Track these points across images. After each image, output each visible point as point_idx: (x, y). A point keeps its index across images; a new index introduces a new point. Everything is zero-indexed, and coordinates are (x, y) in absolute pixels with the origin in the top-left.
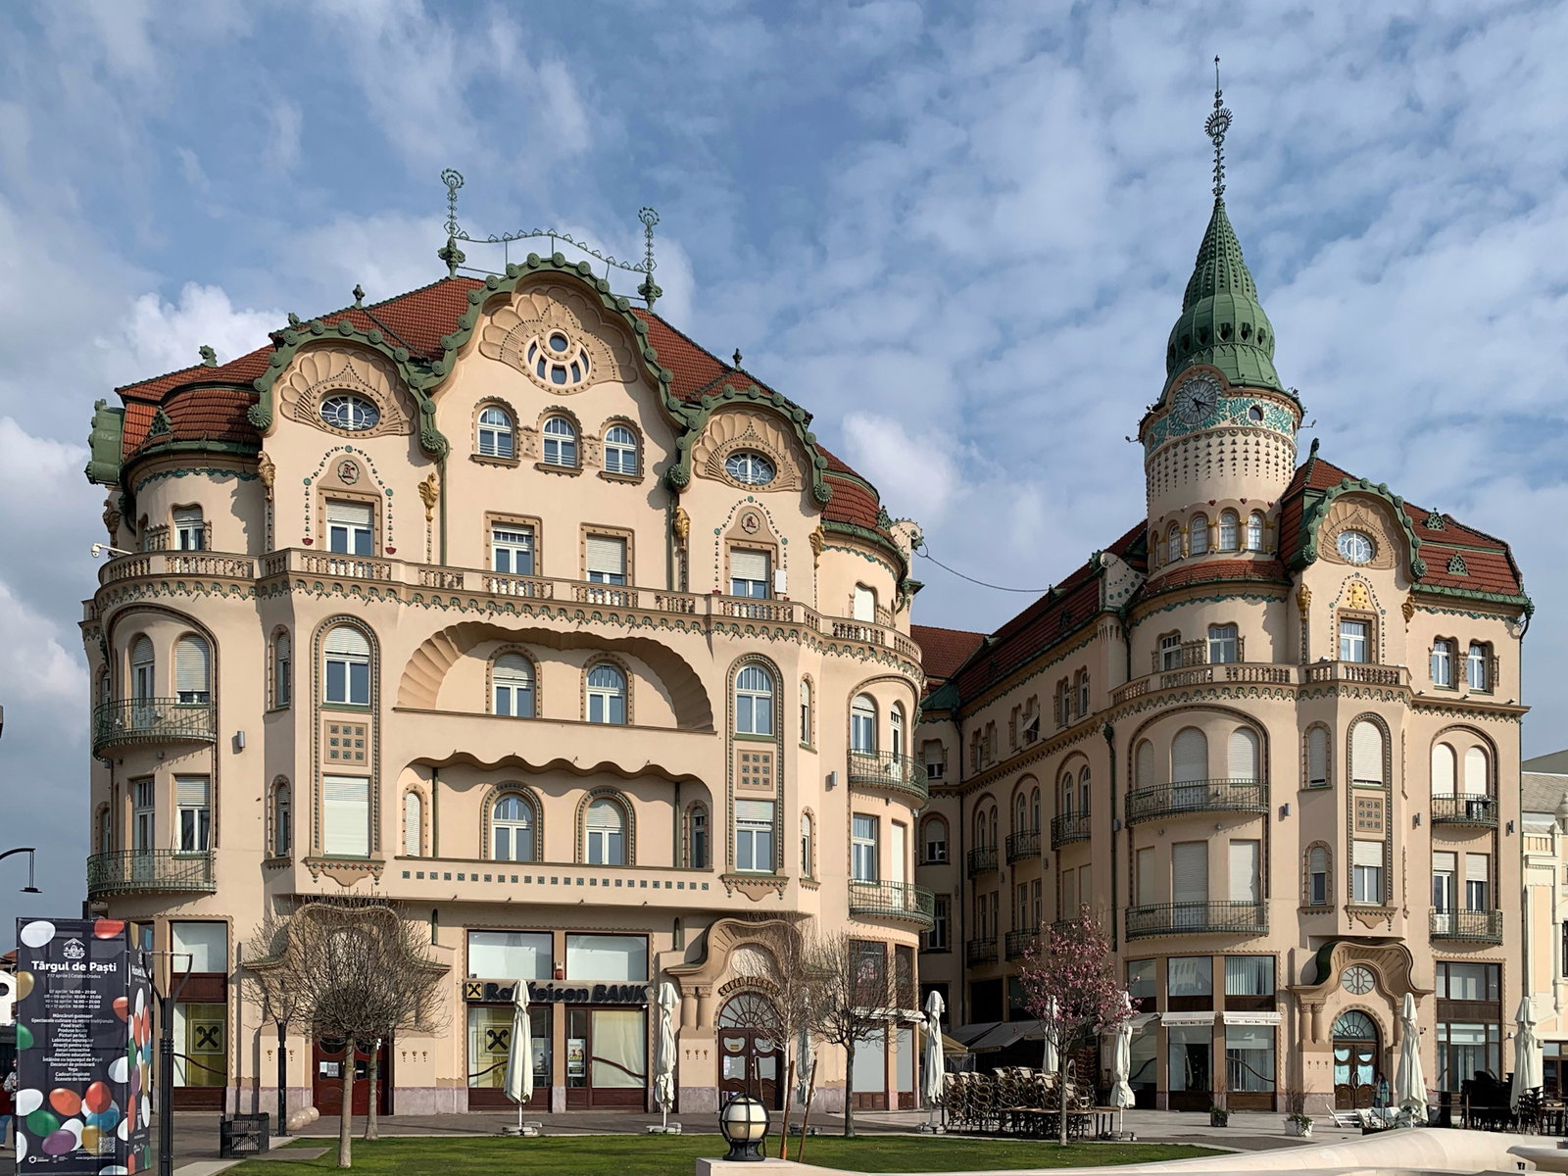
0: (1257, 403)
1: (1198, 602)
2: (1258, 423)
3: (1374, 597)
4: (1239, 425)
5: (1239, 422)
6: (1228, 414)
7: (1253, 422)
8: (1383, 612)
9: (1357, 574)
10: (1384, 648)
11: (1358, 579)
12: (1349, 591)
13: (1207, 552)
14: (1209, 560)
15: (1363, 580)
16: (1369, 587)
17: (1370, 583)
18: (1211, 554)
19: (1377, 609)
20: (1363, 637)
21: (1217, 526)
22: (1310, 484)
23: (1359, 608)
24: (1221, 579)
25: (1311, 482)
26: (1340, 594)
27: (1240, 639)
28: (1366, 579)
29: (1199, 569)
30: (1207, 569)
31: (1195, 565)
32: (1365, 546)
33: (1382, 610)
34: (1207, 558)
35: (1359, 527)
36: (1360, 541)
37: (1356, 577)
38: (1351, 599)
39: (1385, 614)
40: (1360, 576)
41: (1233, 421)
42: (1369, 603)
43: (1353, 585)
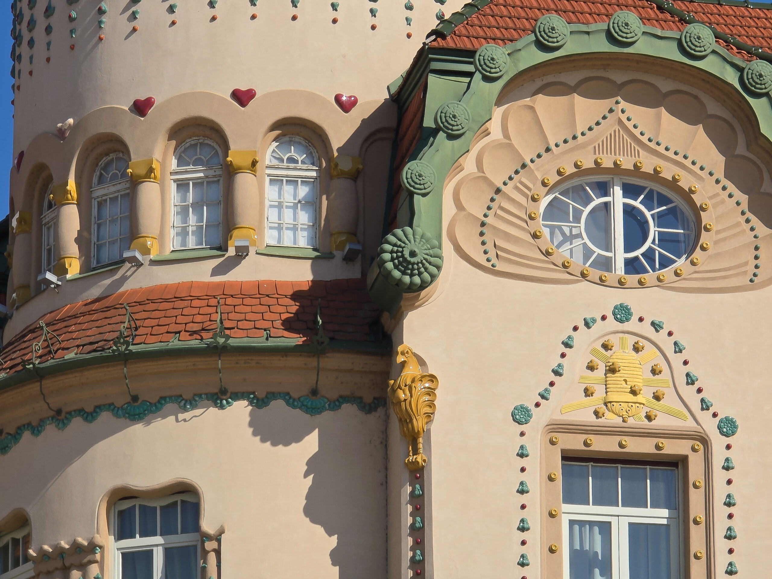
3: (690, 380)
8: (728, 427)
9: (622, 313)
10: (731, 544)
11: (626, 326)
12: (591, 368)
13: (123, 261)
14: (127, 287)
15: (647, 329)
16: (669, 350)
17: (673, 339)
18: (132, 266)
19: (705, 418)
20: (665, 512)
21: (155, 178)
22: (459, 36)
23: (631, 421)
24: (131, 347)
25: (464, 32)
26: (553, 377)
27: (208, 537)
28: (656, 326)
29: (88, 318)
30: (108, 314)
31: (86, 305)
32: (660, 219)
33: (721, 421)
34: (124, 279)
35: (627, 164)
36: (637, 204)
37: (616, 319)
38: (599, 393)
39: (733, 433)
40: (635, 318)
42: (670, 400)
43: (606, 347)
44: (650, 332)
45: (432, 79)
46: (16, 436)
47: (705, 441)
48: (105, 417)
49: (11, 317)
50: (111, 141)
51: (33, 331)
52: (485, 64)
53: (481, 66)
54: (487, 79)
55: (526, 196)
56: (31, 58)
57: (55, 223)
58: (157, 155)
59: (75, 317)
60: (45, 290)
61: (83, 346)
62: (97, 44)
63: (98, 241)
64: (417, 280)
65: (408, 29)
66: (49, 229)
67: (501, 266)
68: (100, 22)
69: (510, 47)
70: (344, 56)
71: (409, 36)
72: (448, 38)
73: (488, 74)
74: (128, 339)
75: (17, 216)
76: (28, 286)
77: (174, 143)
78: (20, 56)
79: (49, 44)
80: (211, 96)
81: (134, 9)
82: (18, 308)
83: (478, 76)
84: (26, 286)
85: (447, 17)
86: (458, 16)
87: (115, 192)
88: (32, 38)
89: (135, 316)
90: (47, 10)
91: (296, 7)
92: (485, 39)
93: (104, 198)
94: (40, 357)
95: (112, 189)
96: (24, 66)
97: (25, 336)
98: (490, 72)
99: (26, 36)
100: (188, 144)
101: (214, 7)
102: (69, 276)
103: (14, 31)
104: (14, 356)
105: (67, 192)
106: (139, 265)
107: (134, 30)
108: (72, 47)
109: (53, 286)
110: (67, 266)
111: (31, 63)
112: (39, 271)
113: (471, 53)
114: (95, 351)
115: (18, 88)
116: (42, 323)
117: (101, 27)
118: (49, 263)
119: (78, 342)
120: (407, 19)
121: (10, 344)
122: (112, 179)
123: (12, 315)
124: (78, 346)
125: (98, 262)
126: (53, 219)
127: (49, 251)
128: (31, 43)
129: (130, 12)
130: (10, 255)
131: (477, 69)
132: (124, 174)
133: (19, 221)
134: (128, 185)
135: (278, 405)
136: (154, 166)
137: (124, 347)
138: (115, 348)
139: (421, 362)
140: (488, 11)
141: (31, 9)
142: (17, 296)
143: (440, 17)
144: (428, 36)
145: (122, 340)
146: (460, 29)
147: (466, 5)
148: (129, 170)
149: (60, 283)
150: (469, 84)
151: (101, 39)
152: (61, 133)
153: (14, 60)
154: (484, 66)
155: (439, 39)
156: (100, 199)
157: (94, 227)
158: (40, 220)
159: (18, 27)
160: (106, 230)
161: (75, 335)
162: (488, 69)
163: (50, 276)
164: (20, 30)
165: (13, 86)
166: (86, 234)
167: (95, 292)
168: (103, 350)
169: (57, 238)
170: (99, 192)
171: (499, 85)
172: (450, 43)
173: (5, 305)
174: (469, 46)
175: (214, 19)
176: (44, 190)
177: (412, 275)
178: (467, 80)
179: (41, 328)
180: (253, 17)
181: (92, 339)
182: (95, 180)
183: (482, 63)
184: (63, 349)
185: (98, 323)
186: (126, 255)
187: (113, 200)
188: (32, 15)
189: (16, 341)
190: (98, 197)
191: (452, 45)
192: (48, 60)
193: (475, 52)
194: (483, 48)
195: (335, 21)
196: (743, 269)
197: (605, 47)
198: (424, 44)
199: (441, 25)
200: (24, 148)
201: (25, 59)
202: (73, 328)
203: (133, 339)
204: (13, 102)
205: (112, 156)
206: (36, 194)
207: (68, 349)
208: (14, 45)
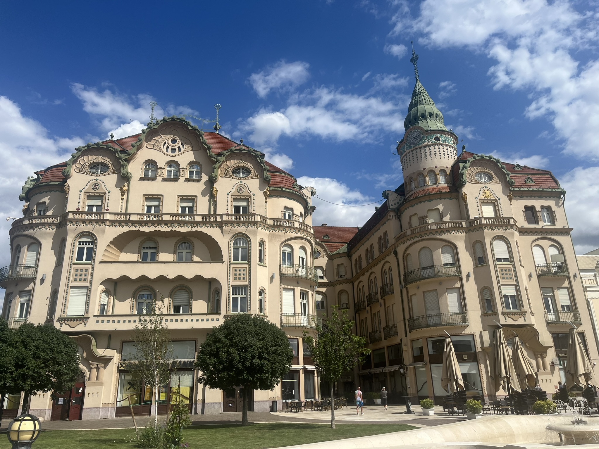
0: (437, 136)
2: (438, 141)
4: (431, 143)
6: (426, 140)
12: (483, 193)
16: (491, 191)
19: (496, 198)
23: (488, 198)
24: (430, 194)
26: (479, 194)
32: (487, 177)
34: (425, 188)
36: (485, 175)
38: (484, 196)
39: (500, 200)
40: (487, 187)
41: (429, 142)
42: (492, 196)
43: (484, 191)
44: (489, 189)
45: (460, 163)
55: (473, 175)
59: (420, 192)
64: (464, 184)
67: (472, 182)
80: (433, 167)
113: (465, 160)
119: (422, 194)
135: (447, 199)
139: (465, 193)
150: (466, 163)
171: (470, 163)
183: (468, 160)
196: (498, 182)
197: (481, 158)
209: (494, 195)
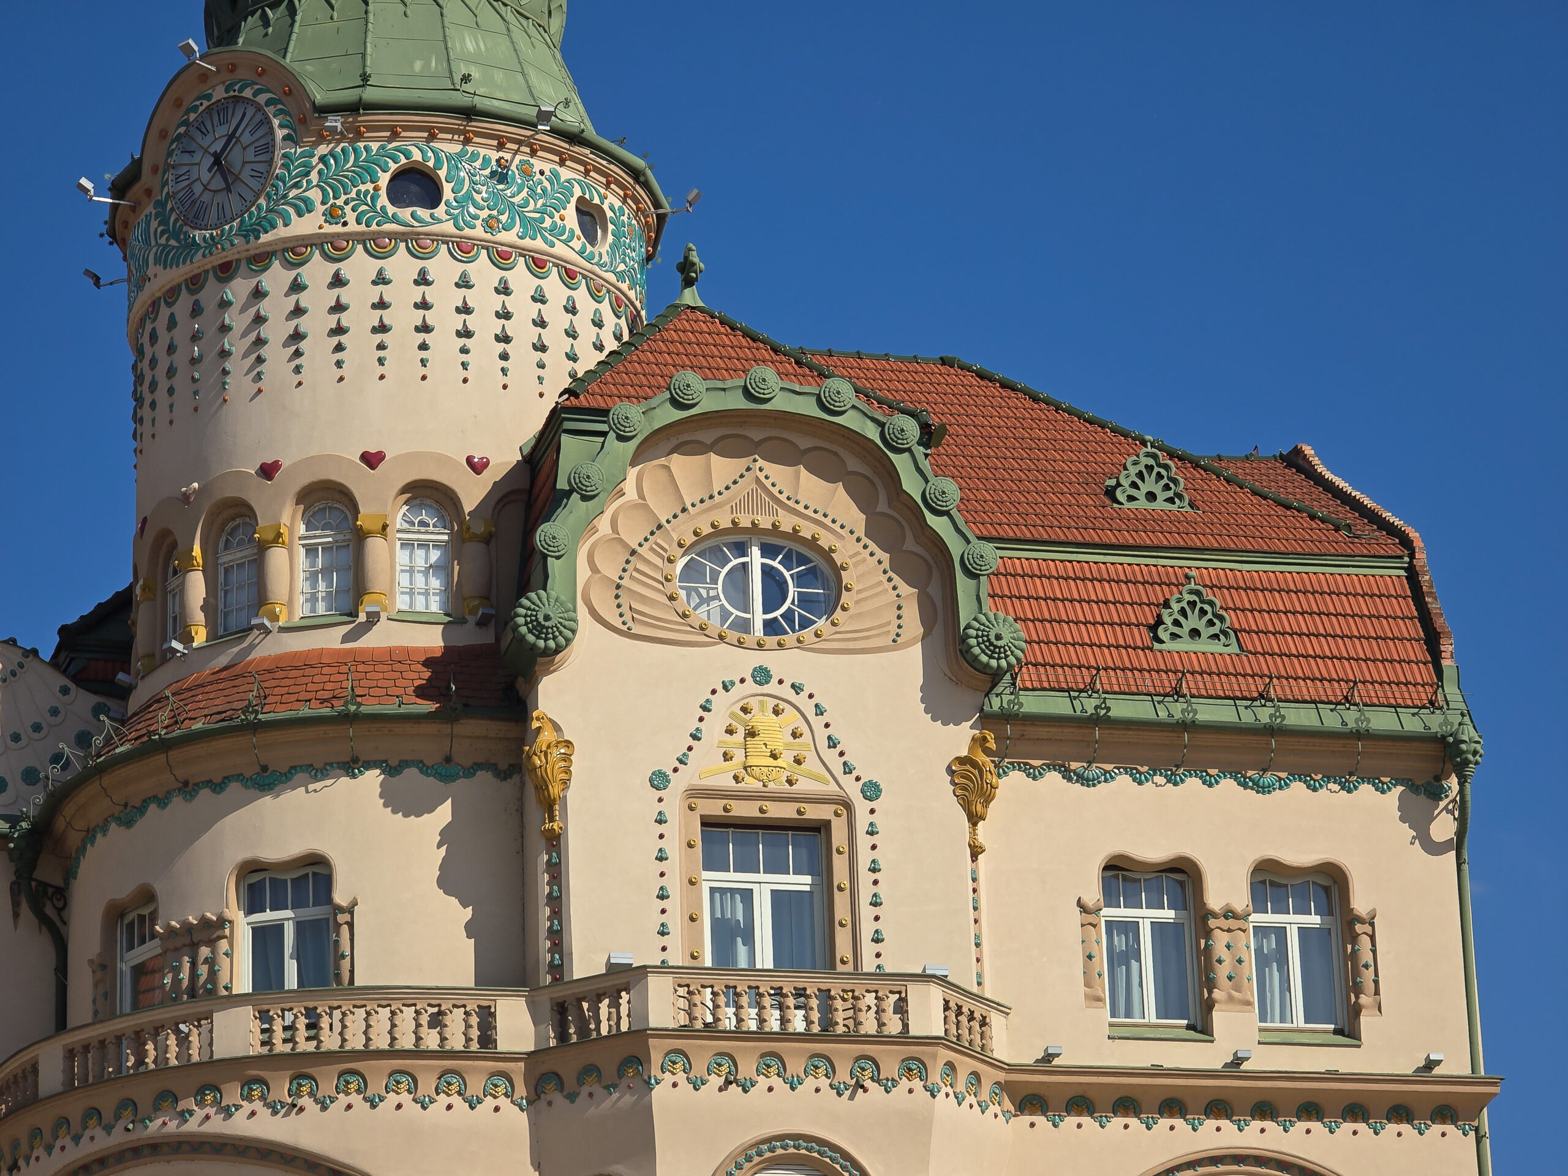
0: (417, 156)
1: (205, 793)
2: (423, 213)
3: (832, 743)
4: (353, 227)
5: (351, 217)
6: (315, 195)
7: (405, 213)
8: (871, 791)
9: (762, 675)
10: (876, 911)
11: (766, 689)
12: (730, 731)
13: (251, 629)
14: (256, 654)
15: (787, 692)
16: (810, 713)
17: (814, 701)
18: (261, 634)
19: (847, 781)
20: (808, 879)
21: (283, 543)
22: (593, 395)
23: (771, 786)
24: (260, 716)
25: (597, 390)
26: (691, 742)
27: (340, 909)
28: (797, 688)
29: (215, 687)
30: (236, 683)
31: (213, 674)
32: (799, 579)
33: (864, 785)
34: (252, 647)
35: (765, 523)
36: (775, 564)
37: (756, 682)
38: (739, 756)
39: (877, 797)
40: (774, 681)
41: (332, 215)
42: (812, 764)
43: (745, 710)
44: (790, 694)
45: (565, 439)
46: (142, 810)
47: (848, 806)
48: (234, 787)
49: (135, 687)
50: (237, 505)
51: (158, 701)
52: (619, 422)
53: (615, 424)
54: (621, 438)
55: (662, 557)
56: (153, 420)
57: (181, 590)
58: (285, 519)
59: (202, 686)
60: (170, 659)
61: (211, 715)
62: (221, 405)
63: (225, 608)
64: (552, 644)
65: (541, 388)
66: (174, 596)
67: (637, 630)
68: (224, 383)
69: (644, 406)
70: (475, 417)
71: (541, 395)
72: (581, 397)
73: (622, 433)
74: (256, 708)
75: (141, 582)
76: (153, 655)
77: (302, 506)
78: (141, 419)
79: (171, 406)
80: (340, 459)
81: (258, 369)
82: (143, 678)
83: (612, 435)
84: (152, 655)
85: (579, 375)
86: (590, 374)
87: (242, 558)
88: (154, 400)
89: (264, 685)
90: (168, 371)
91: (425, 366)
92: (619, 397)
93: (231, 564)
94: (166, 727)
95: (239, 555)
96: (146, 428)
97: (151, 706)
98: (624, 431)
99: (148, 398)
100: (317, 508)
101: (341, 367)
102: (195, 645)
103: (135, 392)
104: (139, 726)
105: (193, 558)
106: (268, 632)
107: (260, 391)
108: (196, 409)
109: (179, 655)
110: (193, 634)
111: (153, 425)
112: (165, 639)
113: (605, 412)
114: (223, 720)
115: (141, 452)
116: (168, 693)
117: (225, 388)
118: (175, 631)
119: (206, 712)
120: (539, 377)
121: (135, 714)
122: (239, 544)
123: (137, 685)
124: (206, 716)
125: (225, 630)
126: (178, 586)
127: (175, 618)
128: (153, 405)
129: (255, 372)
130: (134, 623)
131: (610, 428)
132: (251, 539)
133: (144, 588)
134: (255, 551)
135: (412, 773)
136: (282, 531)
137: (253, 716)
138: (243, 717)
139: (557, 728)
140: (622, 368)
141: (152, 369)
142: (141, 665)
143: (573, 375)
144: (561, 395)
145: (251, 709)
146: (593, 387)
147: (599, 363)
148: (257, 535)
149: (186, 652)
150: (603, 443)
151: (225, 401)
152: (186, 497)
153: (135, 423)
154: (618, 425)
155: (572, 398)
156: (226, 566)
157: (221, 594)
158: (165, 588)
159: (139, 388)
160: (233, 597)
161: (202, 705)
162: (623, 428)
163: (175, 644)
164: (141, 392)
165: (135, 450)
166: (212, 600)
167: (223, 660)
168: (231, 719)
169: (183, 605)
170: (225, 558)
171: (633, 445)
172: (583, 401)
173: (129, 674)
174: (603, 405)
175: (341, 379)
176: (169, 557)
177: (546, 639)
178: (601, 439)
179: (167, 698)
180: (382, 377)
181: (220, 709)
182: (221, 545)
183: (616, 422)
184: (190, 719)
185: (226, 693)
186: (254, 622)
187: (241, 566)
188: (154, 376)
189: (141, 711)
190: (224, 563)
191: (585, 404)
192: (171, 422)
193: (608, 411)
194: (617, 406)
195: (465, 381)
196: (885, 629)
197: (742, 404)
198: (557, 403)
199: (574, 384)
200: (148, 514)
201: (147, 422)
202: (200, 697)
203: (262, 708)
204: (135, 467)
205: (238, 521)
206: (161, 560)
207: (195, 719)
208: (135, 407)
209: (830, 756)
